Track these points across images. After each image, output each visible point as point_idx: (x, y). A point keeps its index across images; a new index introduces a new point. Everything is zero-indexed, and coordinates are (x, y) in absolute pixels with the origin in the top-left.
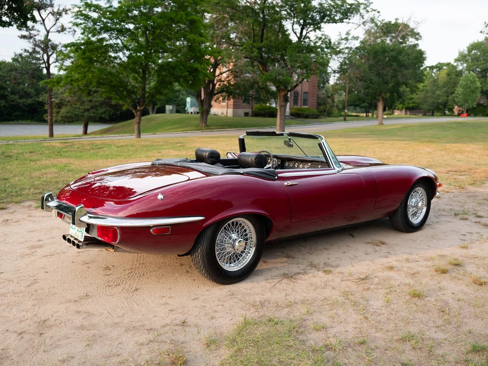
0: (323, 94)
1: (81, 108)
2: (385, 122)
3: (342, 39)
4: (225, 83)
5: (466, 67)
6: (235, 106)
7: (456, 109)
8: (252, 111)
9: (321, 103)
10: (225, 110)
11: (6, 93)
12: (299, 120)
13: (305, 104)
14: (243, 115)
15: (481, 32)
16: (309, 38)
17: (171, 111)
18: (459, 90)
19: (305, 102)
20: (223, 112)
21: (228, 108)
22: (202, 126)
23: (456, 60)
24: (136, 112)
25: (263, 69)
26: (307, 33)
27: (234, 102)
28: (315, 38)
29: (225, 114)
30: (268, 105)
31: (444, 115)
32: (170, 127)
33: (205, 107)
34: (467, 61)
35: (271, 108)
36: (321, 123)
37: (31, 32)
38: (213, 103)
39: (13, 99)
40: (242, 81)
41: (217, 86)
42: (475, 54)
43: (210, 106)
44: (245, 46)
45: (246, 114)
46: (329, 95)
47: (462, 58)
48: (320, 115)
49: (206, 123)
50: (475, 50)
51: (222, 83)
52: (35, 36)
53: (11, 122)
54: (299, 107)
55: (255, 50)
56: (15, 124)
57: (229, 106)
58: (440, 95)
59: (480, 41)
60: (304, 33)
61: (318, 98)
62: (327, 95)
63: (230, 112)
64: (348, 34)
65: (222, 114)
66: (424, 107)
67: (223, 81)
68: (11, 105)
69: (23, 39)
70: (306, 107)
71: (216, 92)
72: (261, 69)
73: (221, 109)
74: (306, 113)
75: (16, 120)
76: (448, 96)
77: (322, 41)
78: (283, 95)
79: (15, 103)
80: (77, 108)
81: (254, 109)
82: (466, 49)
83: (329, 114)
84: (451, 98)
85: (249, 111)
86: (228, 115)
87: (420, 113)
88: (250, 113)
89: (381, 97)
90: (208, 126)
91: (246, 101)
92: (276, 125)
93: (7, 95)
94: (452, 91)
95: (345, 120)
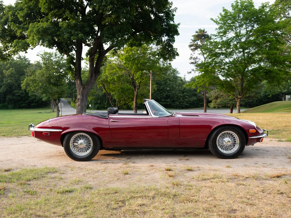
1: (228, 99)
11: (196, 93)
17: (289, 99)
24: (237, 99)
32: (283, 109)
37: (196, 60)
39: (199, 96)
52: (198, 62)
53: (198, 108)
56: (200, 109)
68: (199, 99)
69: (192, 64)
75: (201, 107)
79: (201, 98)
80: (226, 99)
93: (197, 94)
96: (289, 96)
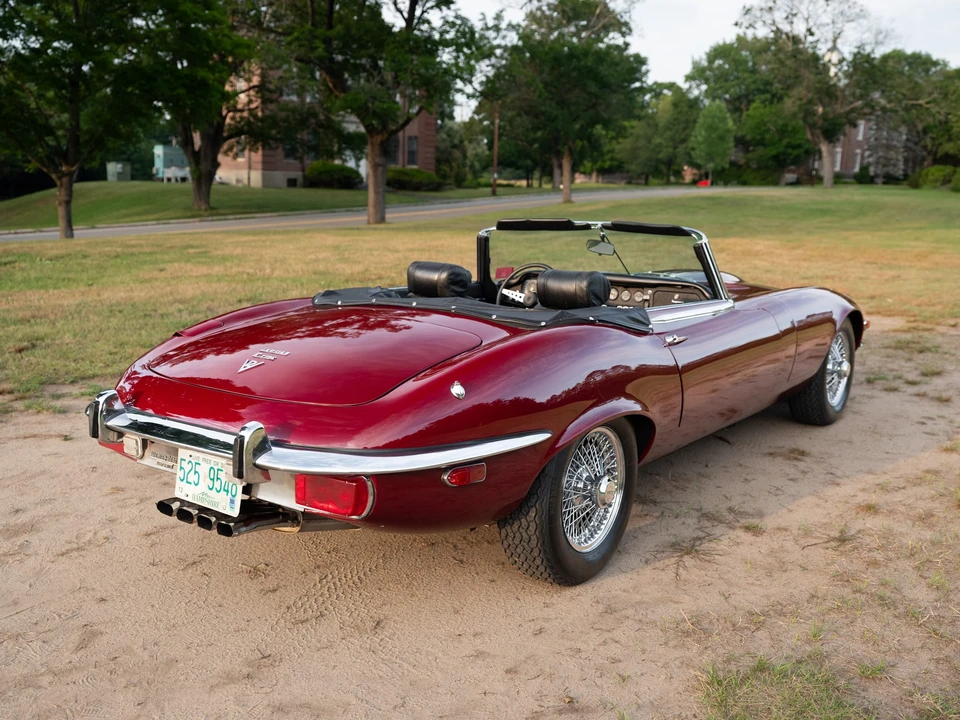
0: (444, 140)
2: (575, 197)
3: (488, 29)
4: (245, 114)
5: (706, 91)
6: (267, 166)
7: (689, 173)
8: (304, 177)
9: (443, 159)
10: (243, 174)
12: (403, 195)
13: (412, 161)
14: (285, 184)
15: (736, 24)
16: (429, 22)
17: (120, 176)
18: (699, 135)
19: (412, 157)
20: (240, 178)
21: (250, 168)
22: (200, 209)
23: (688, 78)
24: (60, 178)
25: (335, 86)
26: (423, 12)
27: (264, 156)
28: (441, 22)
29: (246, 181)
30: (337, 162)
31: (668, 183)
32: (123, 211)
33: (204, 167)
34: (707, 81)
35: (344, 169)
36: (448, 200)
38: (221, 158)
40: (283, 110)
41: (228, 121)
42: (720, 65)
43: (216, 165)
44: (296, 34)
45: (292, 183)
46: (456, 141)
47: (698, 74)
48: (445, 185)
49: (207, 202)
50: (721, 58)
51: (238, 115)
54: (399, 167)
55: (318, 43)
57: (253, 165)
58: (660, 144)
59: (728, 41)
60: (418, 13)
61: (437, 149)
62: (452, 142)
63: (256, 178)
64: (498, 17)
65: (238, 181)
66: (633, 167)
67: (242, 111)
70: (415, 167)
71: (225, 134)
72: (331, 85)
73: (237, 171)
74: (416, 180)
76: (675, 148)
77: (458, 31)
78: (379, 141)
81: (307, 172)
82: (704, 57)
83: (460, 182)
84: (681, 149)
85: (297, 175)
86: (253, 184)
87: (622, 178)
88: (300, 180)
89: (566, 147)
90: (212, 208)
91: (291, 153)
92: (366, 205)
94: (683, 136)
95: (494, 193)
96: (120, 166)
